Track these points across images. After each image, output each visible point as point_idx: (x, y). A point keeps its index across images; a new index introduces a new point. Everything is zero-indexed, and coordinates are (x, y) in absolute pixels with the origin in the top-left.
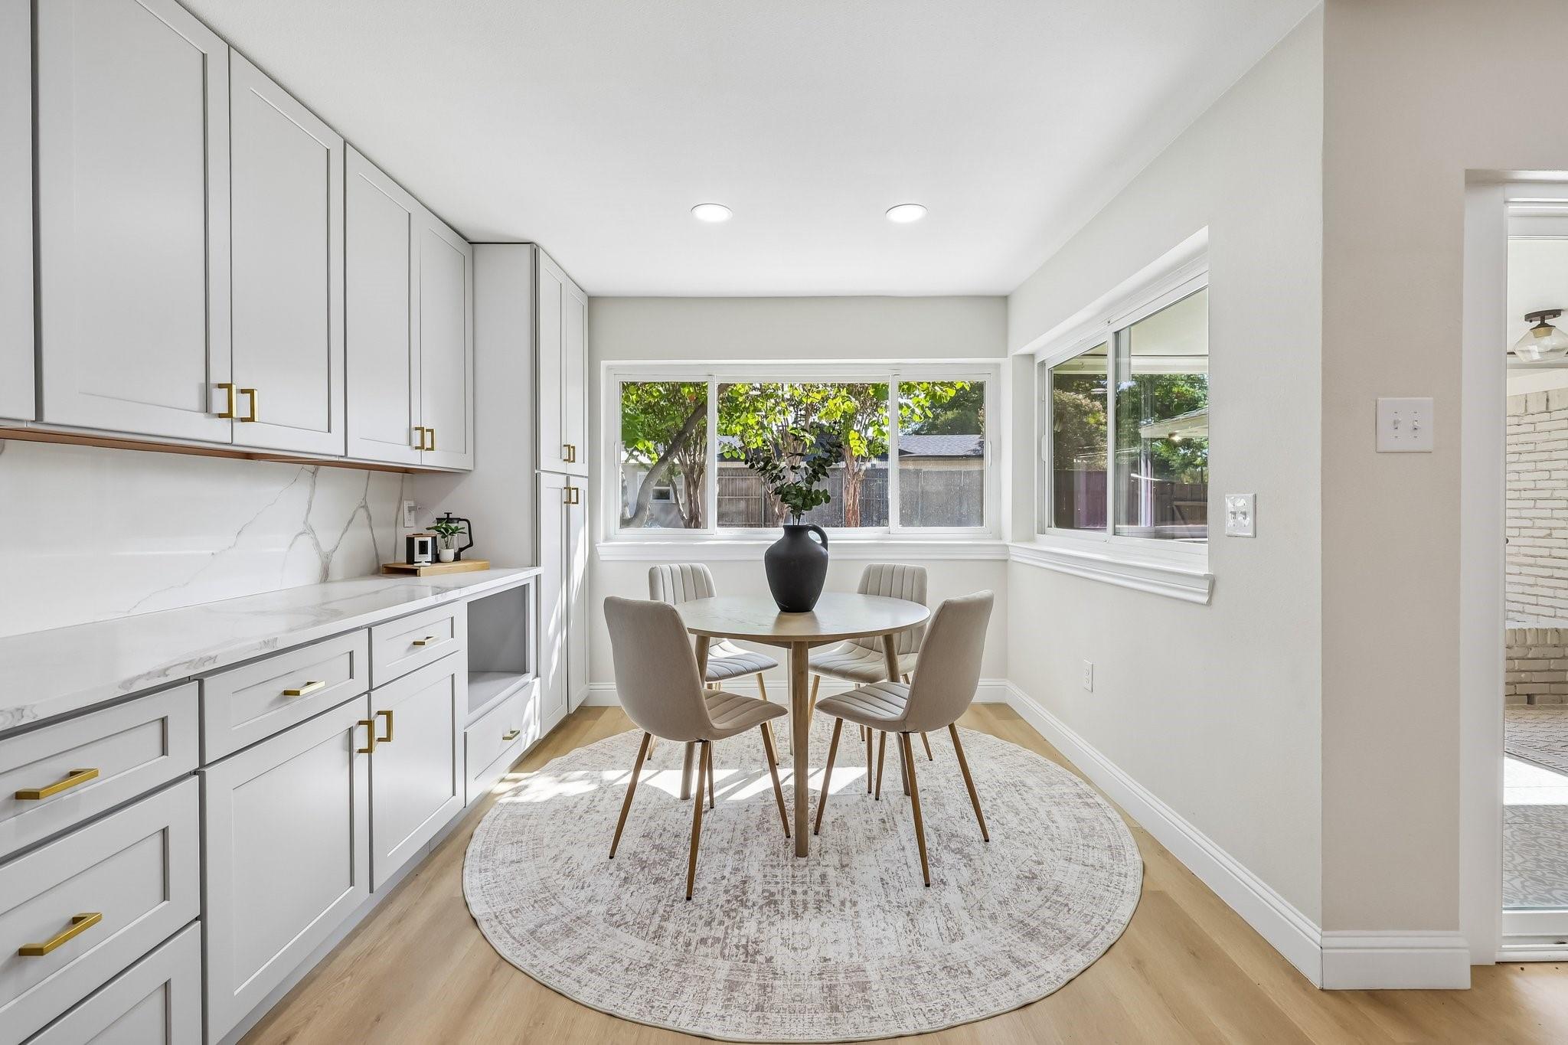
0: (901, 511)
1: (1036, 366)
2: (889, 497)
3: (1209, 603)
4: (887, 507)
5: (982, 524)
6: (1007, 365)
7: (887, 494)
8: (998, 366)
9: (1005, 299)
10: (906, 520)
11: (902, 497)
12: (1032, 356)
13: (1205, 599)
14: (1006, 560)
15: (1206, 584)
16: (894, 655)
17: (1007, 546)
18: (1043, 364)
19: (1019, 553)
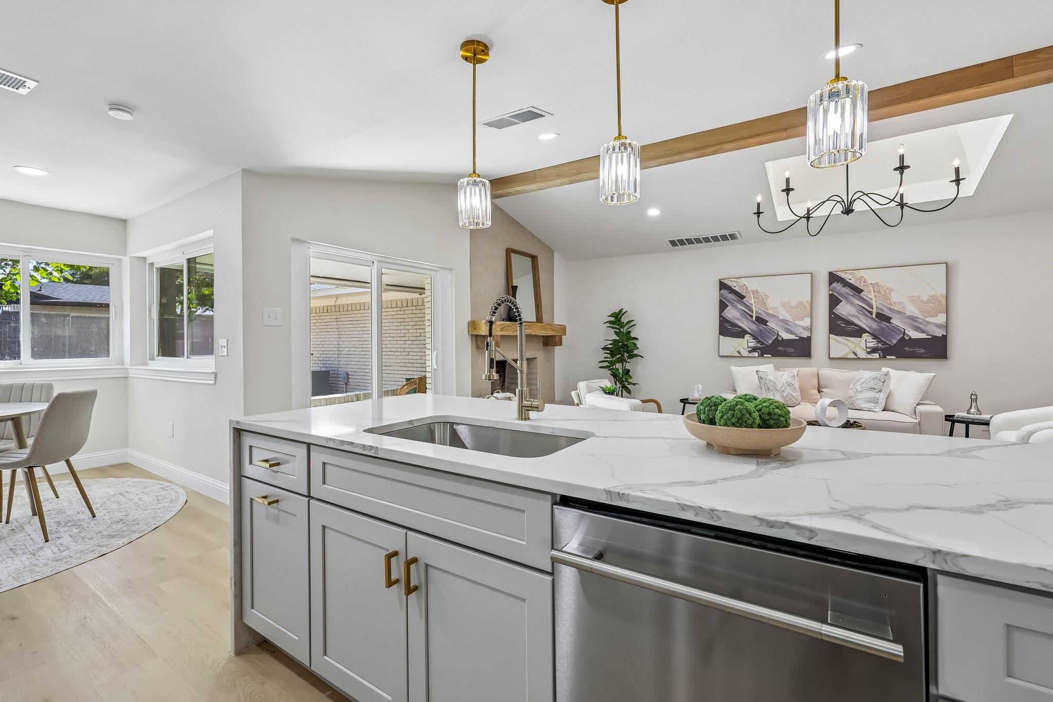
0: (33, 348)
1: (147, 265)
2: (21, 339)
3: (215, 383)
4: (19, 346)
5: (108, 356)
6: (126, 261)
7: (19, 337)
8: (120, 260)
9: (124, 221)
10: (36, 355)
11: (33, 339)
12: (145, 259)
13: (213, 382)
14: (127, 377)
15: (213, 376)
16: (24, 440)
17: (127, 369)
18: (152, 264)
19: (135, 372)
